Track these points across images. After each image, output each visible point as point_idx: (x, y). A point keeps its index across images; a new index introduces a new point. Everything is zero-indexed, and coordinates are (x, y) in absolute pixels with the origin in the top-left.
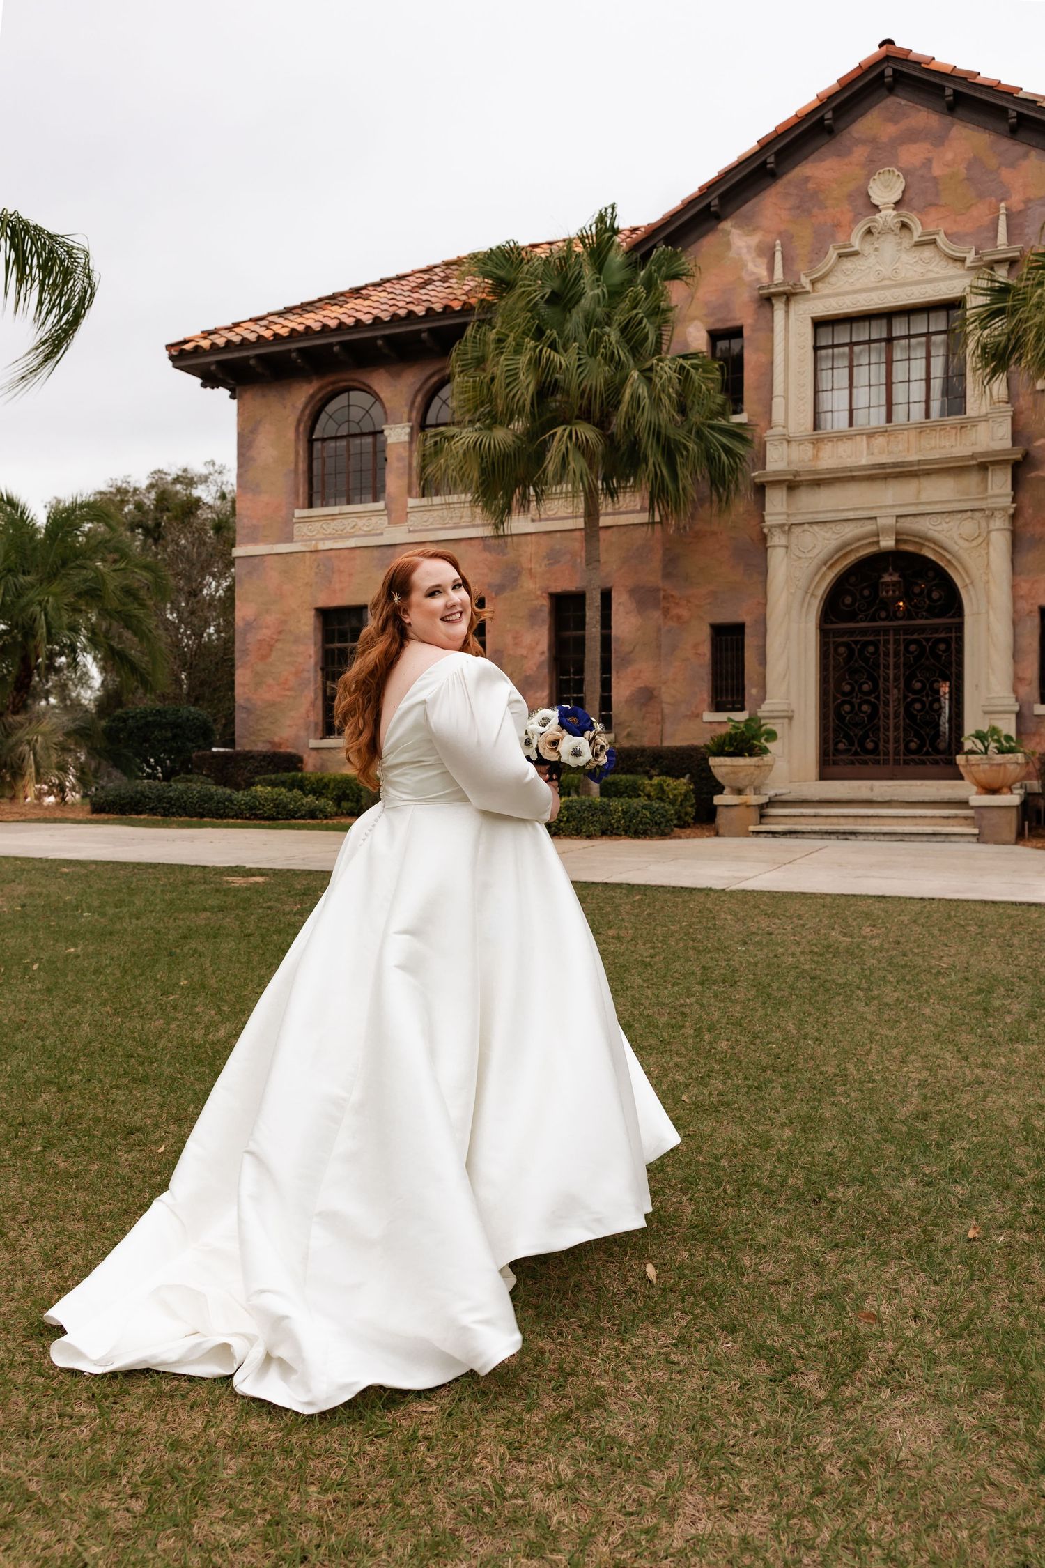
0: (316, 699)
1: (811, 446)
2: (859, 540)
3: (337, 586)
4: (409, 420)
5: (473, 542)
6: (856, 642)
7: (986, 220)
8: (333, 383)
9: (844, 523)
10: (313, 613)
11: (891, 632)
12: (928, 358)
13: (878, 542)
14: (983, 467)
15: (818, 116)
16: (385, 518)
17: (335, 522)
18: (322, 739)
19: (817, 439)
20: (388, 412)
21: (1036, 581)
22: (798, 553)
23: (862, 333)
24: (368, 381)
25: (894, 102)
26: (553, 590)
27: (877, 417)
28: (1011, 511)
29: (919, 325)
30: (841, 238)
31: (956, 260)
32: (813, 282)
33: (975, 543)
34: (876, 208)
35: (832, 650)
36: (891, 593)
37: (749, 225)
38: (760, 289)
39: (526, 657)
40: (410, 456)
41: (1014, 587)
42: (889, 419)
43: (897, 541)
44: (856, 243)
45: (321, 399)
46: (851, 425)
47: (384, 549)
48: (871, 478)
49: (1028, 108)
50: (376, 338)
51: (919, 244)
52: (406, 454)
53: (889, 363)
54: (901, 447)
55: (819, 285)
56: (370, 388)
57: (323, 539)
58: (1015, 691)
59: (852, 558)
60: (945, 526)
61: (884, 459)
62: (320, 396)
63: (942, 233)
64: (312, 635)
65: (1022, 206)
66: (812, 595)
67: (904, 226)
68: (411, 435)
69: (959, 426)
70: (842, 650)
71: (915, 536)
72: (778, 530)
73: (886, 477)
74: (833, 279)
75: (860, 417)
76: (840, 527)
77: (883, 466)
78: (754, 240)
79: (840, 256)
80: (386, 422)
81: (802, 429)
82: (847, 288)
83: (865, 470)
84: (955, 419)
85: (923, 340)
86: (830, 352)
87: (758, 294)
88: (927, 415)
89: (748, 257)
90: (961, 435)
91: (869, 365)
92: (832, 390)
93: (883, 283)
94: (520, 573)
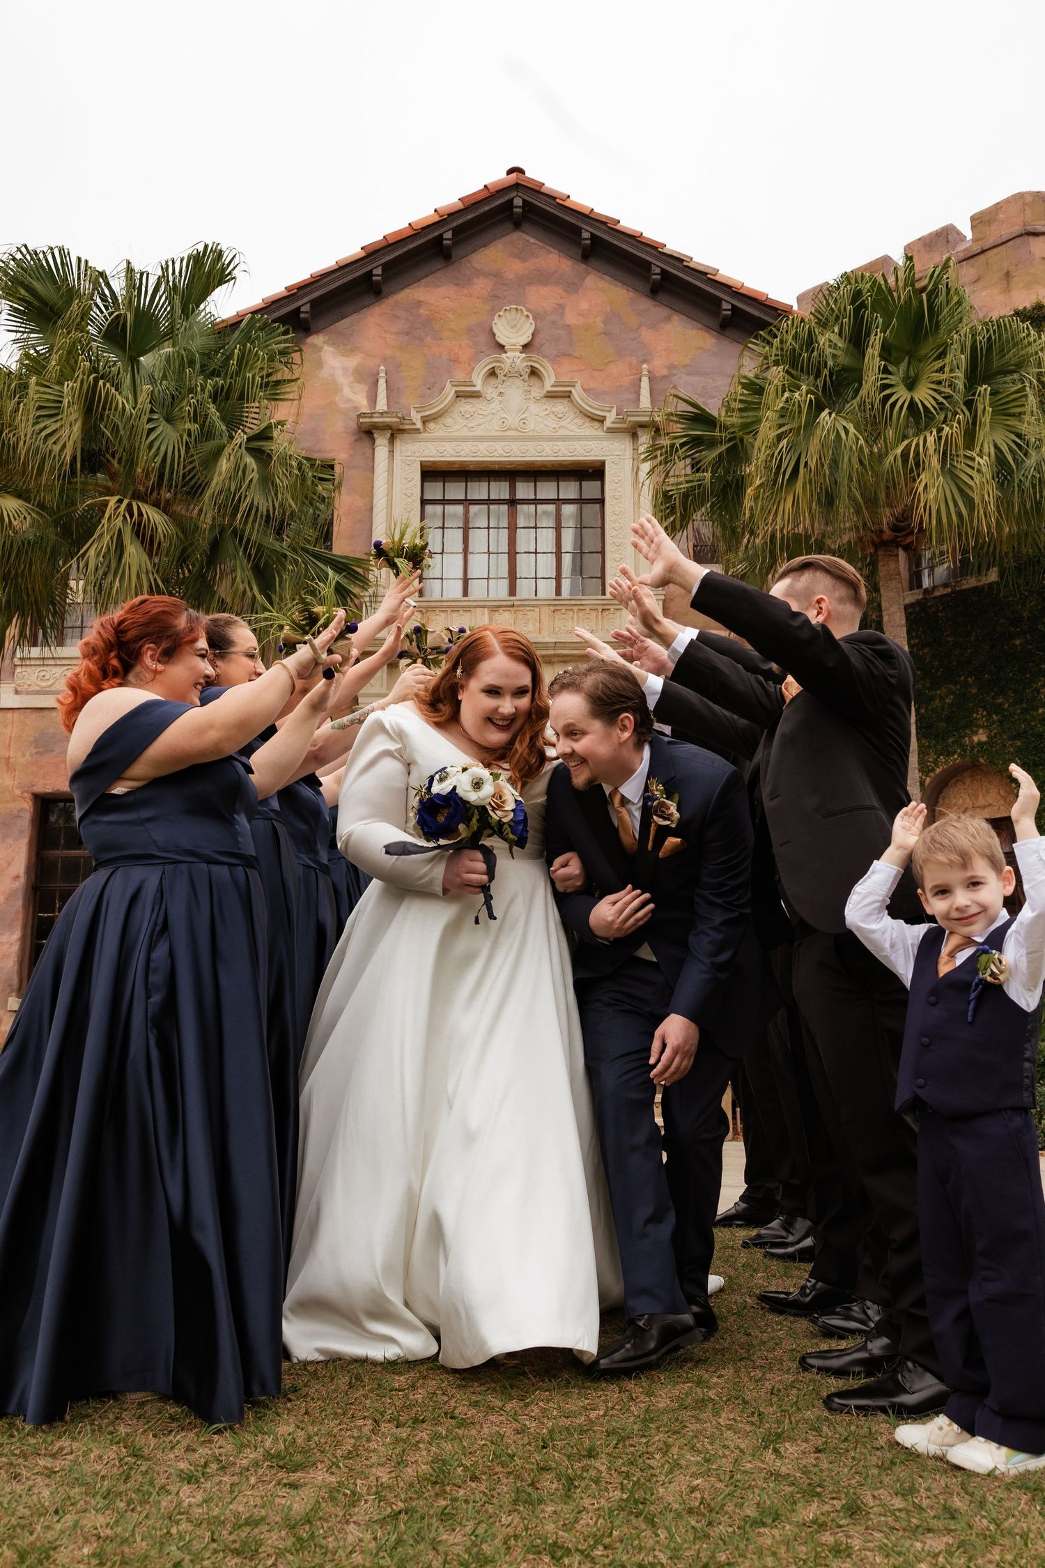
7: (627, 379)
12: (558, 529)
15: (436, 234)
19: (427, 607)
23: (479, 490)
25: (521, 238)
26: (39, 789)
27: (500, 590)
29: (547, 490)
30: (460, 376)
31: (593, 418)
32: (425, 421)
34: (502, 347)
37: (346, 345)
38: (359, 416)
42: (512, 591)
44: (478, 383)
46: (465, 593)
49: (673, 266)
51: (551, 396)
53: (512, 529)
54: (531, 627)
55: (431, 425)
63: (578, 386)
65: (665, 372)
67: (534, 373)
69: (600, 608)
74: (448, 421)
75: (477, 590)
78: (353, 361)
79: (459, 395)
82: (465, 433)
84: (593, 599)
85: (551, 508)
86: (439, 508)
87: (353, 425)
88: (558, 592)
89: (343, 380)
90: (603, 617)
91: (488, 528)
92: (442, 553)
93: (509, 433)
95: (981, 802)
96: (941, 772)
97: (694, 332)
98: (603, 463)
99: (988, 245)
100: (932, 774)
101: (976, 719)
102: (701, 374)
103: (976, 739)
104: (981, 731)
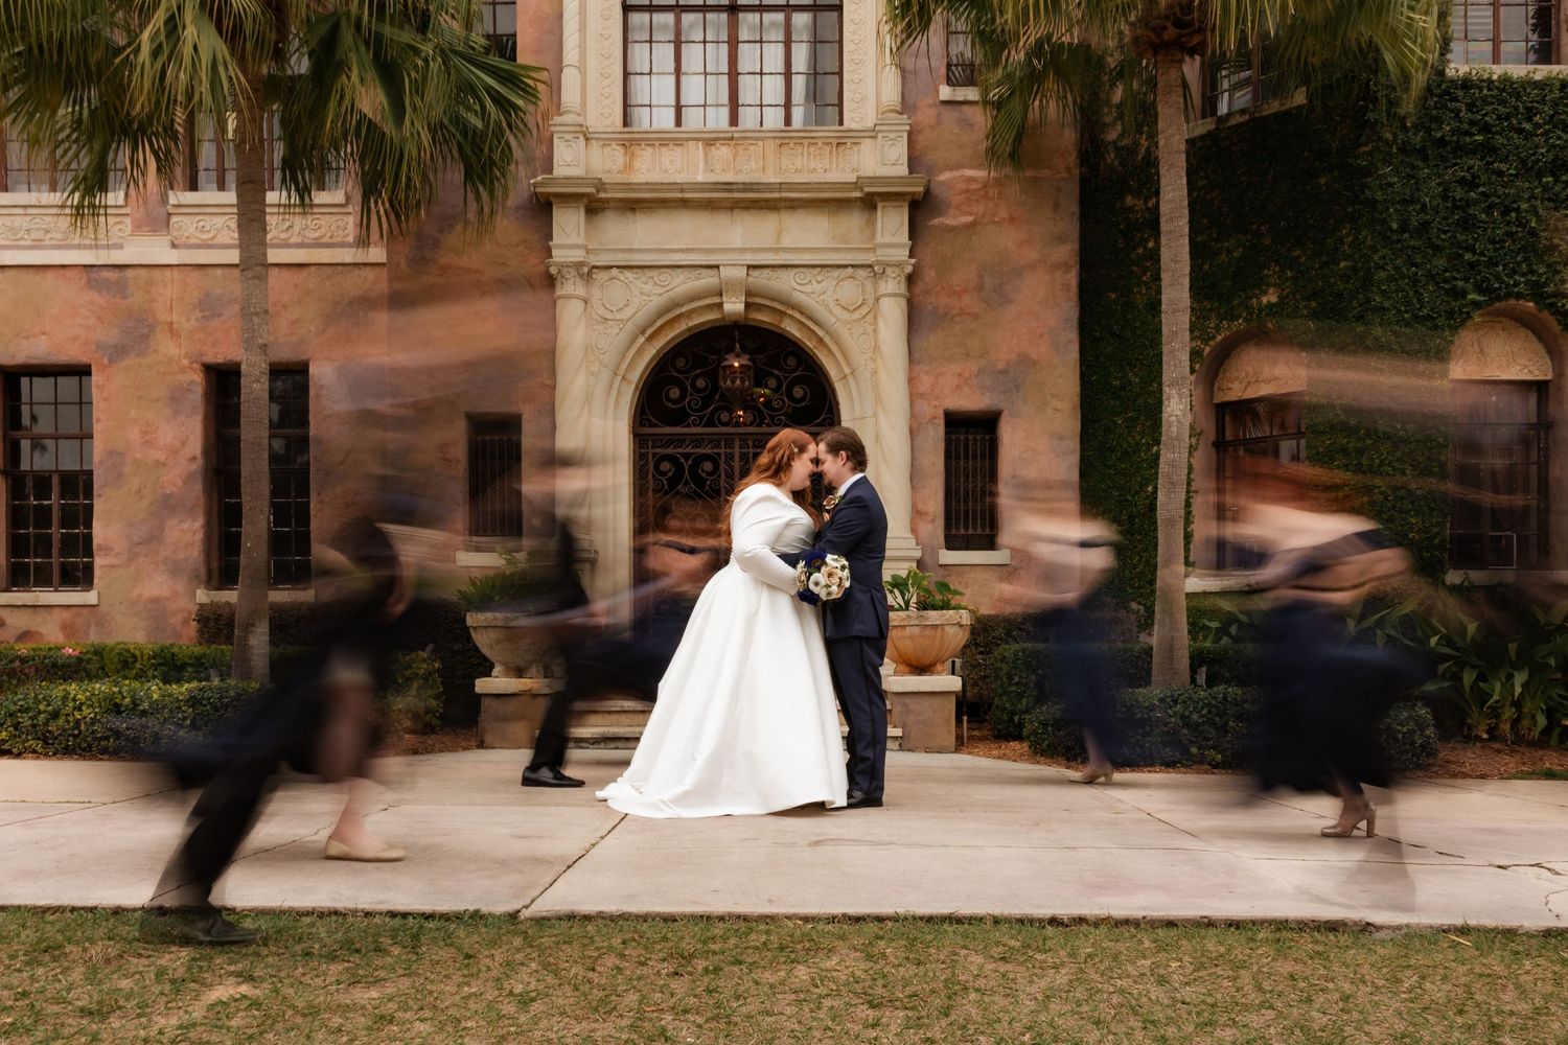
1: (620, 148)
2: (691, 300)
5: (70, 273)
6: (687, 456)
9: (669, 270)
11: (737, 443)
12: (788, 43)
13: (720, 305)
14: (870, 201)
19: (631, 140)
21: (941, 374)
22: (601, 311)
26: (210, 359)
27: (719, 119)
28: (909, 269)
33: (857, 315)
35: (651, 466)
36: (738, 382)
39: (164, 464)
41: (911, 381)
42: (734, 120)
43: (748, 305)
46: (678, 122)
48: (710, 206)
53: (733, 43)
54: (753, 165)
58: (914, 531)
59: (682, 327)
60: (815, 286)
61: (729, 177)
66: (623, 378)
69: (834, 142)
70: (665, 466)
71: (774, 299)
72: (572, 272)
73: (734, 206)
75: (692, 119)
76: (665, 276)
77: (728, 187)
81: (609, 122)
83: (703, 191)
84: (829, 130)
85: (780, 17)
86: (645, 17)
88: (788, 121)
90: (838, 153)
91: (705, 42)
92: (650, 73)
94: (152, 328)
95: (1266, 375)
96: (1223, 340)
100: (1212, 343)
101: (1267, 276)
103: (1265, 300)
104: (1271, 290)
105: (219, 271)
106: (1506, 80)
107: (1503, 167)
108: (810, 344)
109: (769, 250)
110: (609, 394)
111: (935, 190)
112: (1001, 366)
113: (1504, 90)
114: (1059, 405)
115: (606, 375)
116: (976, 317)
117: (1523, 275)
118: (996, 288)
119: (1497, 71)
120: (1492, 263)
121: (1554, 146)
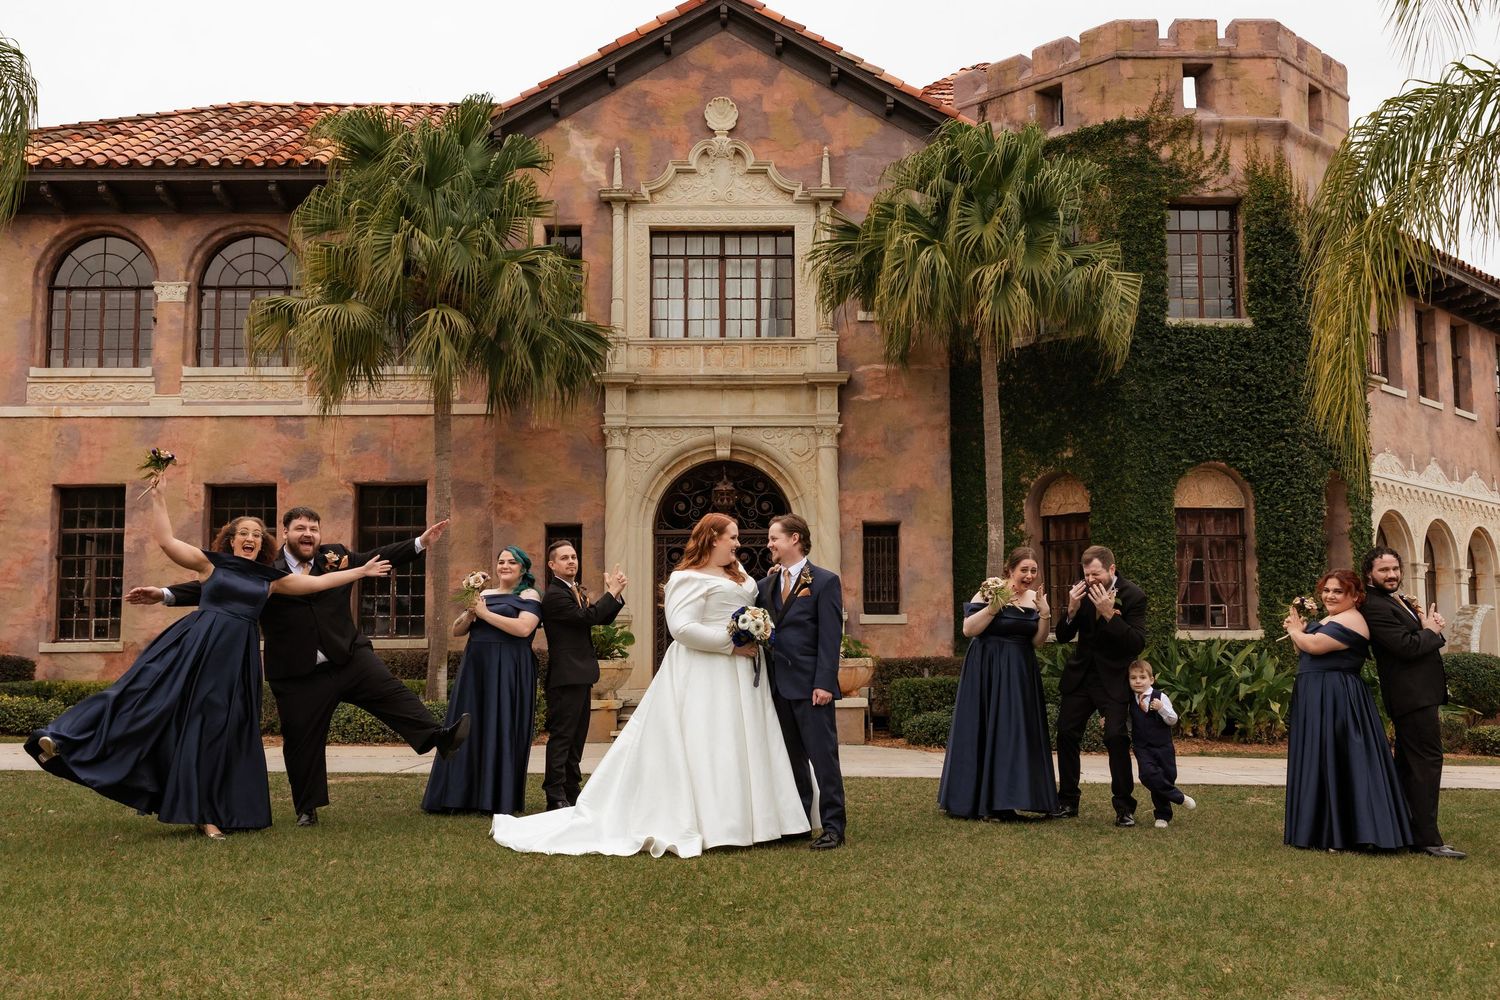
0: (50, 593)
1: (649, 351)
2: (695, 448)
3: (85, 461)
4: (186, 279)
5: (263, 421)
7: (812, 159)
8: (86, 226)
9: (682, 429)
10: (51, 490)
12: (758, 279)
13: (714, 451)
14: (813, 387)
15: (658, 37)
16: (152, 386)
17: (84, 385)
18: (54, 642)
19: (656, 345)
20: (160, 266)
21: (860, 497)
22: (636, 456)
23: (696, 247)
24: (133, 230)
25: (730, 38)
26: (359, 479)
27: (712, 331)
28: (839, 430)
29: (750, 246)
30: (679, 154)
31: (785, 192)
32: (652, 193)
33: (804, 459)
34: (712, 132)
35: (665, 554)
36: (726, 500)
37: (588, 127)
38: (600, 192)
40: (186, 319)
41: (840, 502)
42: (723, 333)
43: (732, 451)
44: (693, 160)
45: (68, 243)
46: (686, 334)
47: (150, 421)
48: (708, 388)
49: (848, 67)
50: (154, 183)
51: (751, 172)
52: (181, 316)
53: (722, 279)
54: (736, 362)
55: (657, 197)
56: (136, 236)
57: (68, 405)
59: (688, 465)
60: (777, 440)
61: (720, 371)
62: (68, 238)
63: (772, 166)
64: (48, 518)
65: (842, 153)
66: (650, 498)
67: (738, 153)
68: (188, 295)
69: (789, 347)
71: (748, 448)
72: (619, 432)
73: (723, 389)
74: (669, 193)
75: (695, 329)
76: (678, 434)
77: (720, 377)
78: (594, 143)
79: (678, 172)
80: (157, 277)
81: (641, 333)
82: (684, 202)
83: (705, 379)
84: (785, 340)
85: (753, 262)
86: (664, 262)
87: (596, 196)
88: (758, 333)
89: (587, 159)
90: (792, 354)
91: (704, 278)
92: (668, 299)
93: (717, 204)
94: (320, 459)
95: (1071, 500)
96: (1042, 478)
97: (866, 119)
98: (793, 227)
99: (1091, 61)
100: (1036, 479)
101: (1066, 441)
102: (871, 155)
103: (1065, 455)
104: (1069, 450)
105: (367, 420)
106: (1202, 329)
107: (1201, 381)
108: (773, 476)
109: (747, 417)
110: (640, 510)
111: (856, 378)
112: (900, 492)
113: (1198, 336)
114: (936, 517)
115: (638, 497)
116: (882, 460)
117: (1217, 447)
118: (895, 442)
119: (1196, 322)
120: (1197, 439)
121: (1232, 369)
